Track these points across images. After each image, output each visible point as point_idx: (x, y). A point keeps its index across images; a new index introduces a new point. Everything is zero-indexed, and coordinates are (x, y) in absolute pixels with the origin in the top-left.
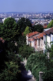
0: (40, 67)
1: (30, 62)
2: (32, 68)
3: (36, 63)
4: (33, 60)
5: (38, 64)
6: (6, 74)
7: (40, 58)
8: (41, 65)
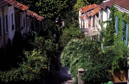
0: (83, 61)
1: (68, 53)
2: (70, 62)
3: (77, 55)
4: (73, 49)
5: (80, 57)
6: (24, 70)
7: (84, 47)
8: (85, 57)
